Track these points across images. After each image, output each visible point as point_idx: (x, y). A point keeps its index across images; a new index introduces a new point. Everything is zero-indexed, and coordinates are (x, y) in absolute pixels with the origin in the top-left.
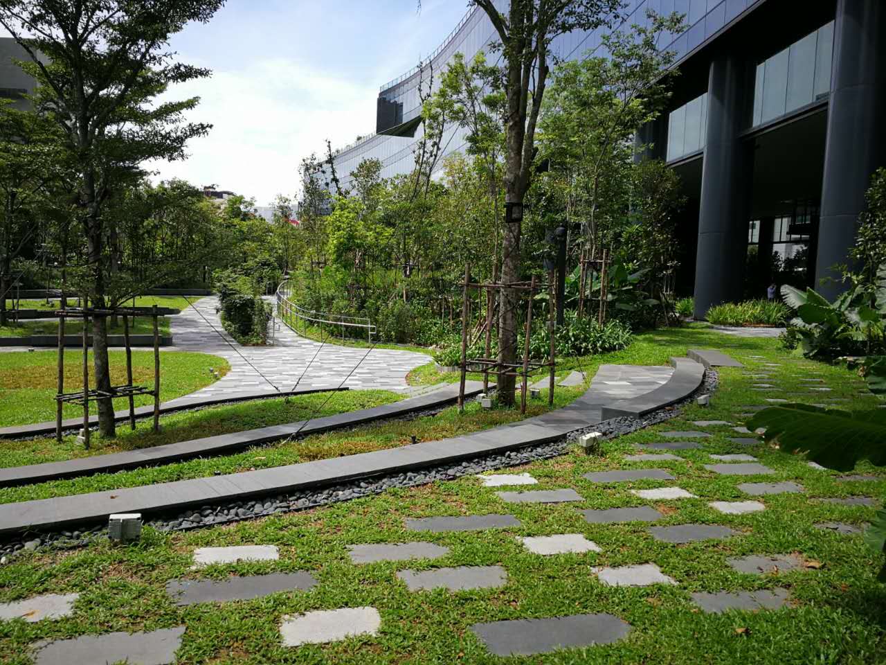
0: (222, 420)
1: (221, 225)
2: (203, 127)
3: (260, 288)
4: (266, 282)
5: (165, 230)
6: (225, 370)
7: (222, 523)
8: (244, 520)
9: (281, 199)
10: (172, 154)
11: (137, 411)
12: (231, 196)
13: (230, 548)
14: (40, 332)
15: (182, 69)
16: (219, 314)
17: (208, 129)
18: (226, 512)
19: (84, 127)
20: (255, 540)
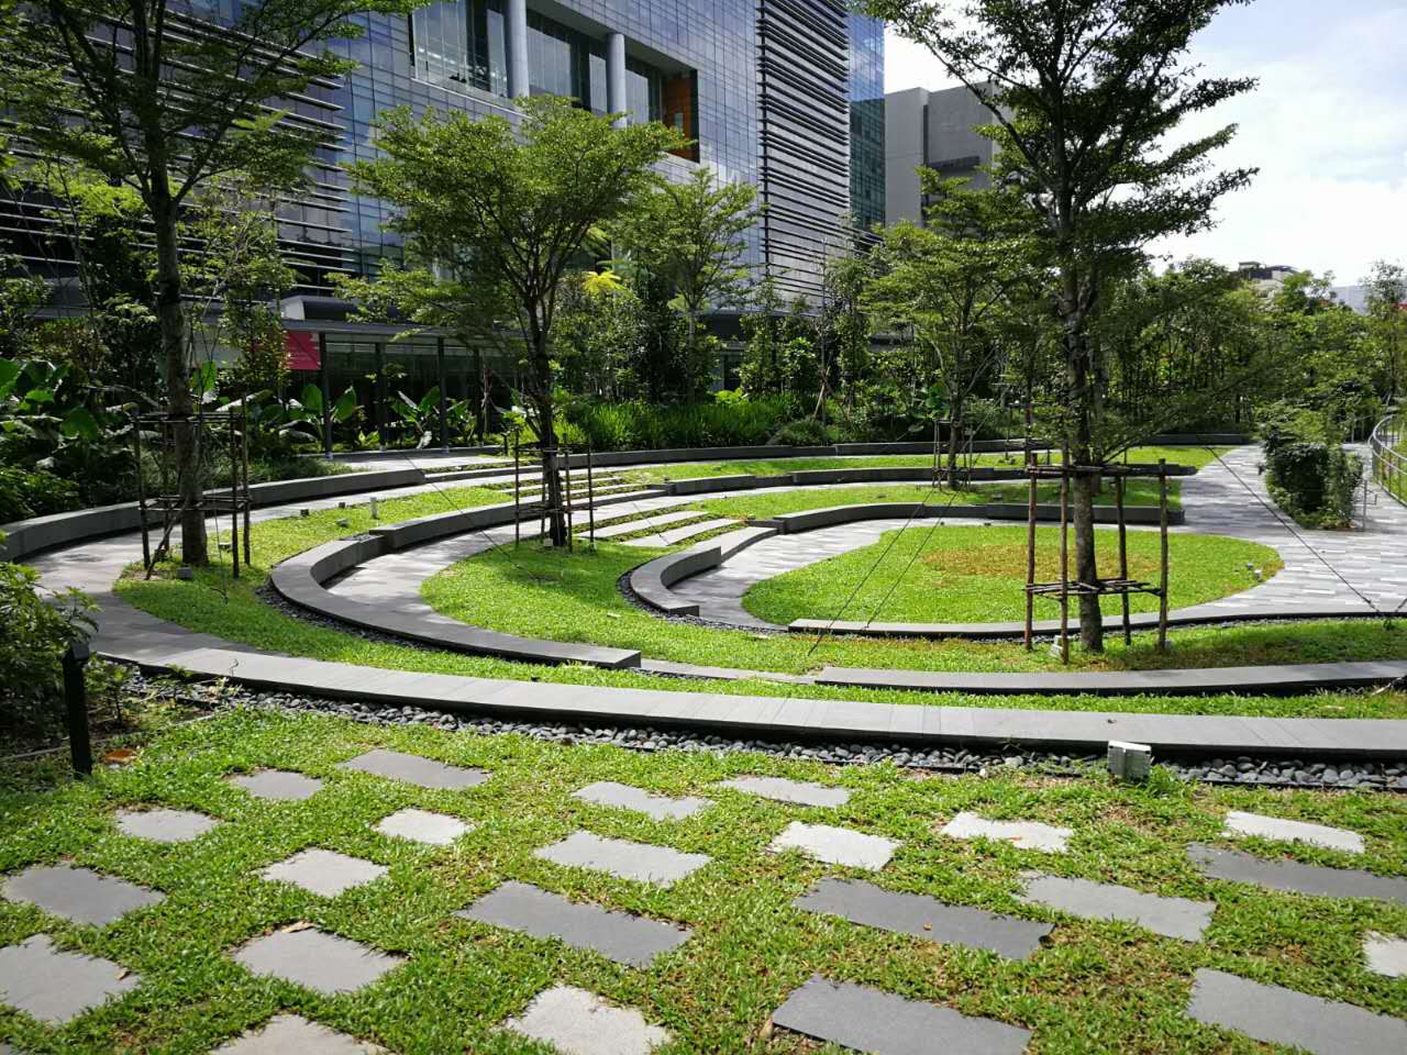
0: (1269, 646)
1: (1267, 324)
2: (1242, 174)
3: (1338, 429)
4: (1351, 418)
5: (1174, 341)
6: (1273, 567)
7: (1271, 786)
8: (1303, 786)
9: (1383, 269)
10: (1192, 224)
11: (1134, 619)
12: (1288, 274)
13: (1283, 822)
14: (998, 499)
15: (1210, 87)
16: (1263, 474)
17: (1250, 176)
18: (1276, 771)
19: (1065, 206)
20: (1324, 818)
